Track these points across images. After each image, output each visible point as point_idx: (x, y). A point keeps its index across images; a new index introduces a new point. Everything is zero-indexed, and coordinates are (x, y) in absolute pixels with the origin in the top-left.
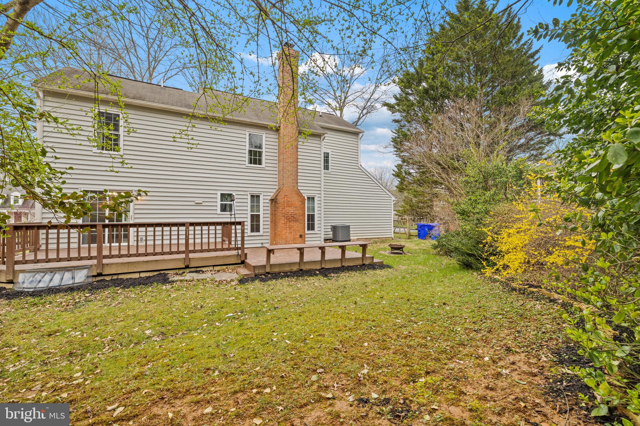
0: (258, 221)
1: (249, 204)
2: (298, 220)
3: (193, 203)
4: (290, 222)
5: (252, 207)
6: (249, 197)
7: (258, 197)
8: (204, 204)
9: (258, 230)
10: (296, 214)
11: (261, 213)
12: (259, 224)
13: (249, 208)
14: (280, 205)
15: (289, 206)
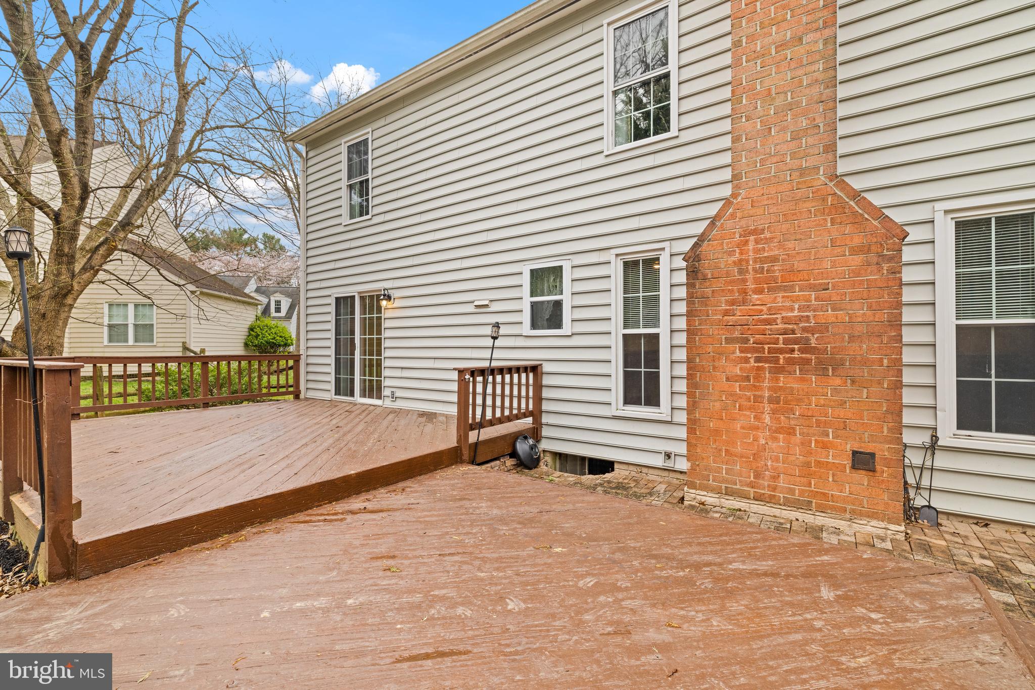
0: (653, 359)
1: (617, 298)
2: (838, 365)
3: (470, 308)
4: (778, 370)
5: (629, 305)
6: (616, 270)
7: (651, 263)
8: (495, 307)
9: (653, 400)
10: (821, 328)
11: (663, 331)
12: (657, 375)
13: (617, 312)
14: (717, 285)
15: (768, 284)
